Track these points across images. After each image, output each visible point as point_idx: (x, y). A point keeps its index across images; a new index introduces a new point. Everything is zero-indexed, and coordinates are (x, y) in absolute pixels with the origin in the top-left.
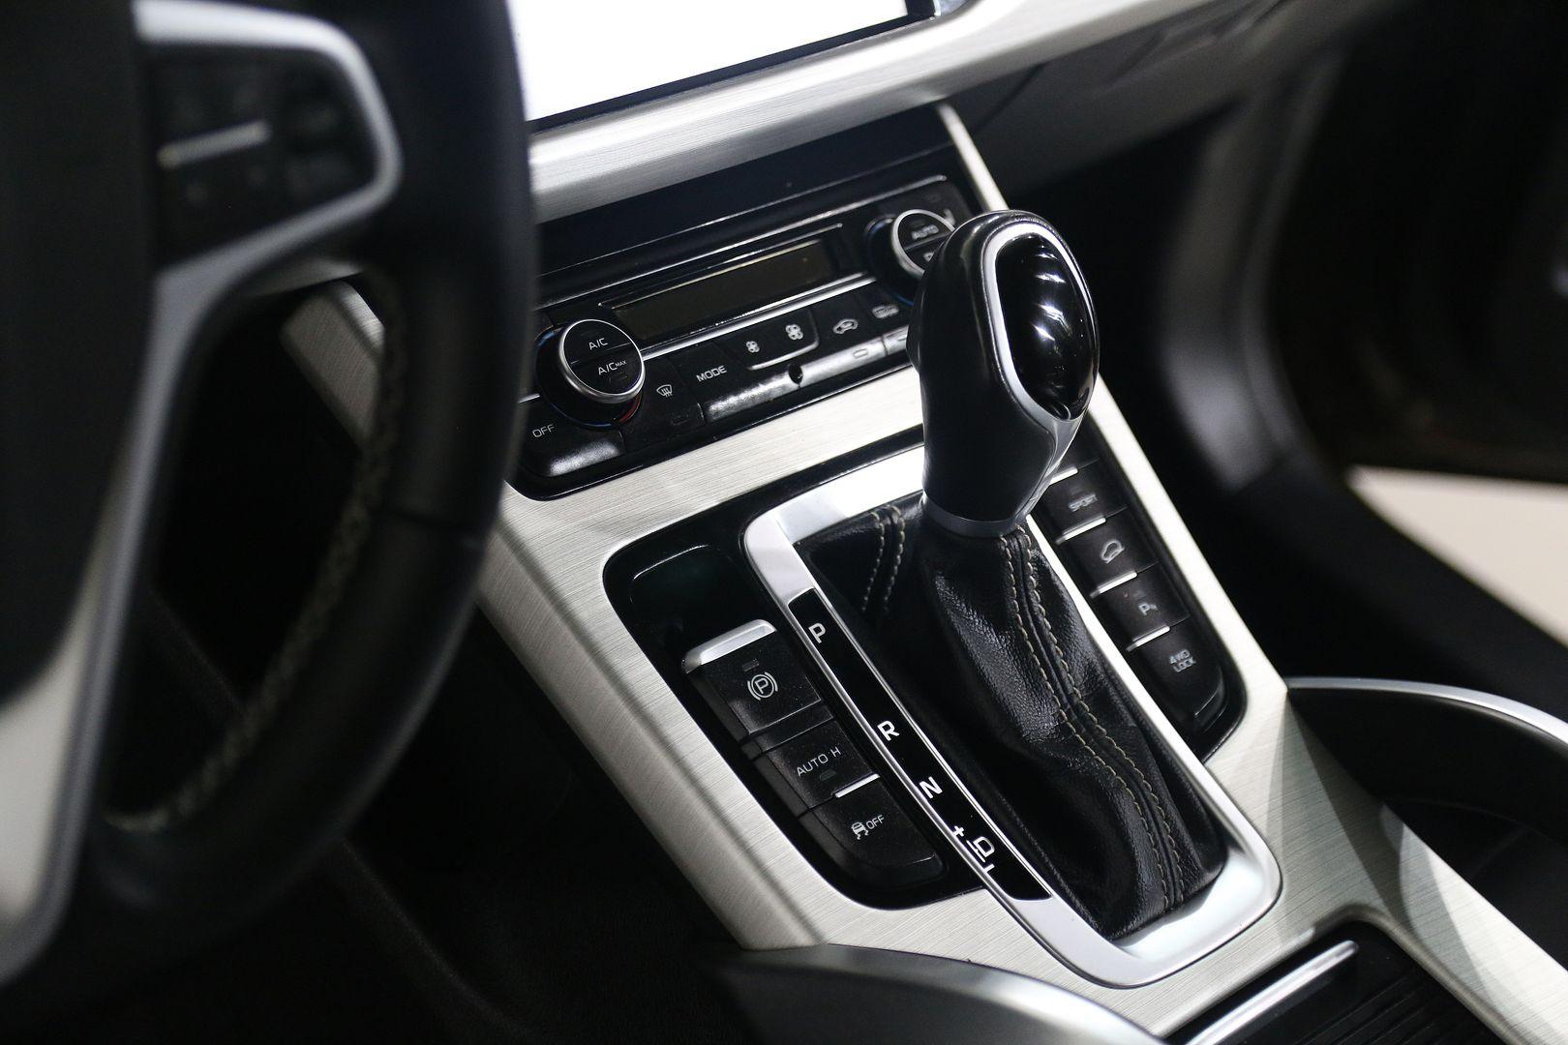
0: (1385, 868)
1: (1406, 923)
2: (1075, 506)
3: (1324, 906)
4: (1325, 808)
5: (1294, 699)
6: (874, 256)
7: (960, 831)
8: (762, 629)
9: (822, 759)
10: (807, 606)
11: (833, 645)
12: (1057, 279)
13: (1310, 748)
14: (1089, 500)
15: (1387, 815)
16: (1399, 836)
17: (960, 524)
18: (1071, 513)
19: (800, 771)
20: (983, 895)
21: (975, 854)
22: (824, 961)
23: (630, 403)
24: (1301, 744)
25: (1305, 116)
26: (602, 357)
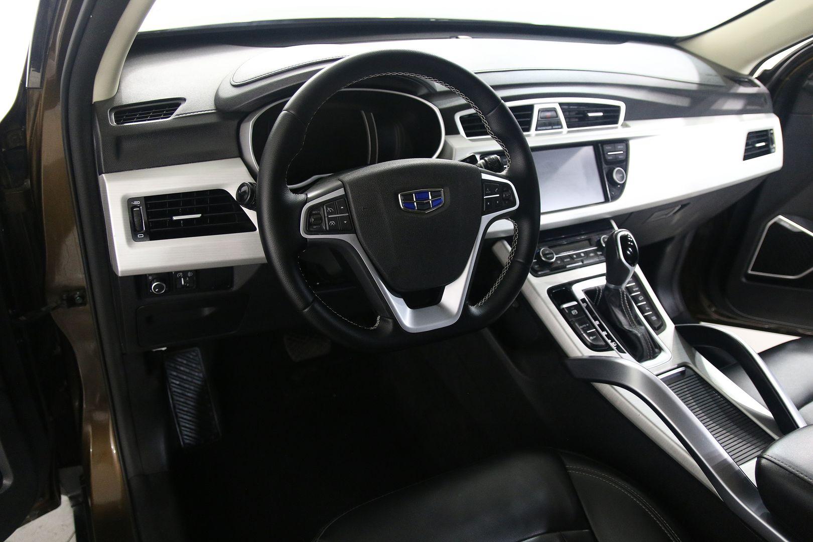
0: (693, 357)
1: (696, 366)
2: (634, 290)
3: (679, 361)
4: (681, 346)
5: (676, 328)
6: (598, 244)
7: (610, 341)
8: (575, 303)
9: (585, 326)
10: (583, 300)
11: (588, 307)
12: (632, 244)
13: (679, 336)
14: (637, 289)
15: (693, 349)
16: (695, 353)
17: (612, 286)
18: (633, 291)
19: (581, 327)
20: (614, 351)
21: (613, 345)
22: (584, 357)
23: (552, 263)
24: (677, 335)
25: (687, 243)
26: (548, 254)
